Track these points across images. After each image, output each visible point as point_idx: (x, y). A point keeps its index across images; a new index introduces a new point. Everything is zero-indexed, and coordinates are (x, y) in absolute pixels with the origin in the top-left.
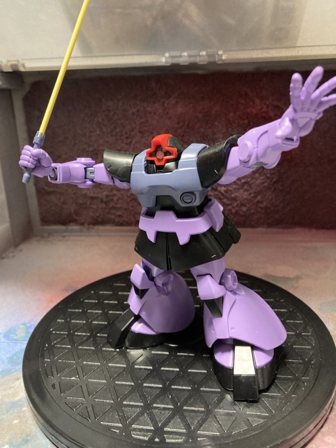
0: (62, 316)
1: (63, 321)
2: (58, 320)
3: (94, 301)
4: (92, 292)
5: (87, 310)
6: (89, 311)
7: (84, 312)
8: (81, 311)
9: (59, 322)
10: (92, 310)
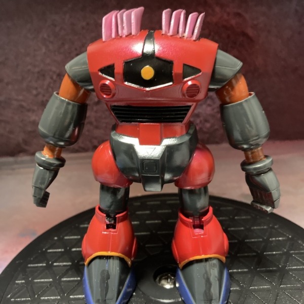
0: (21, 275)
1: (23, 281)
2: (17, 282)
3: (60, 250)
4: (56, 238)
5: (53, 263)
6: (55, 264)
7: (49, 267)
8: (45, 265)
9: (18, 284)
10: (59, 262)
